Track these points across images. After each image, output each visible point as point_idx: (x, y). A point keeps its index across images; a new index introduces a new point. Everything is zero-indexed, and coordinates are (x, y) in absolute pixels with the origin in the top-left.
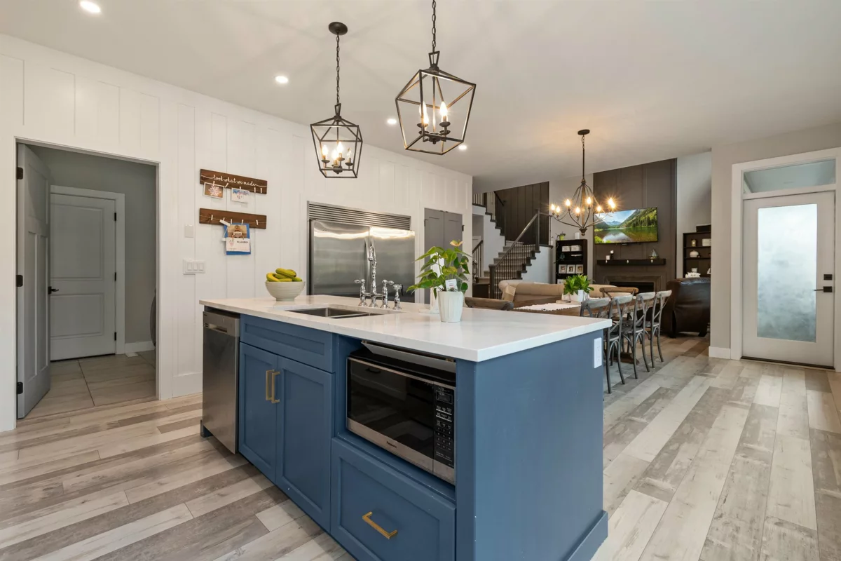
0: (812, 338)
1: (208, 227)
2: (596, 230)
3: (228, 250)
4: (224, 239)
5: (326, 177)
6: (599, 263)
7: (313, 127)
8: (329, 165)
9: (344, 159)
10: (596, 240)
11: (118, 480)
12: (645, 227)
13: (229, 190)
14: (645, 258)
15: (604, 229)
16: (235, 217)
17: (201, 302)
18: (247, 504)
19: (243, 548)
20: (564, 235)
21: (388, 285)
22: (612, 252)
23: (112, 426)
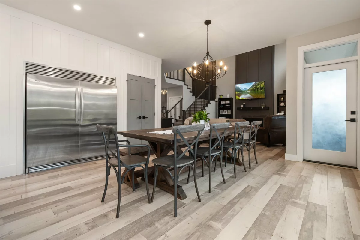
0: (344, 150)
2: (237, 93)
6: (238, 109)
10: (237, 98)
12: (259, 91)
14: (259, 106)
15: (240, 92)
20: (223, 95)
22: (244, 104)
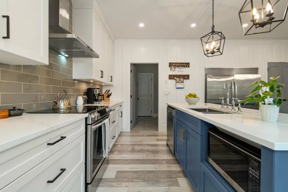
1: (171, 80)
3: (177, 87)
4: (176, 84)
5: (208, 57)
7: (202, 38)
8: (208, 52)
9: (215, 48)
11: (145, 151)
13: (177, 68)
16: (179, 76)
17: (167, 104)
18: (175, 173)
19: (171, 188)
21: (235, 100)
23: (147, 136)
